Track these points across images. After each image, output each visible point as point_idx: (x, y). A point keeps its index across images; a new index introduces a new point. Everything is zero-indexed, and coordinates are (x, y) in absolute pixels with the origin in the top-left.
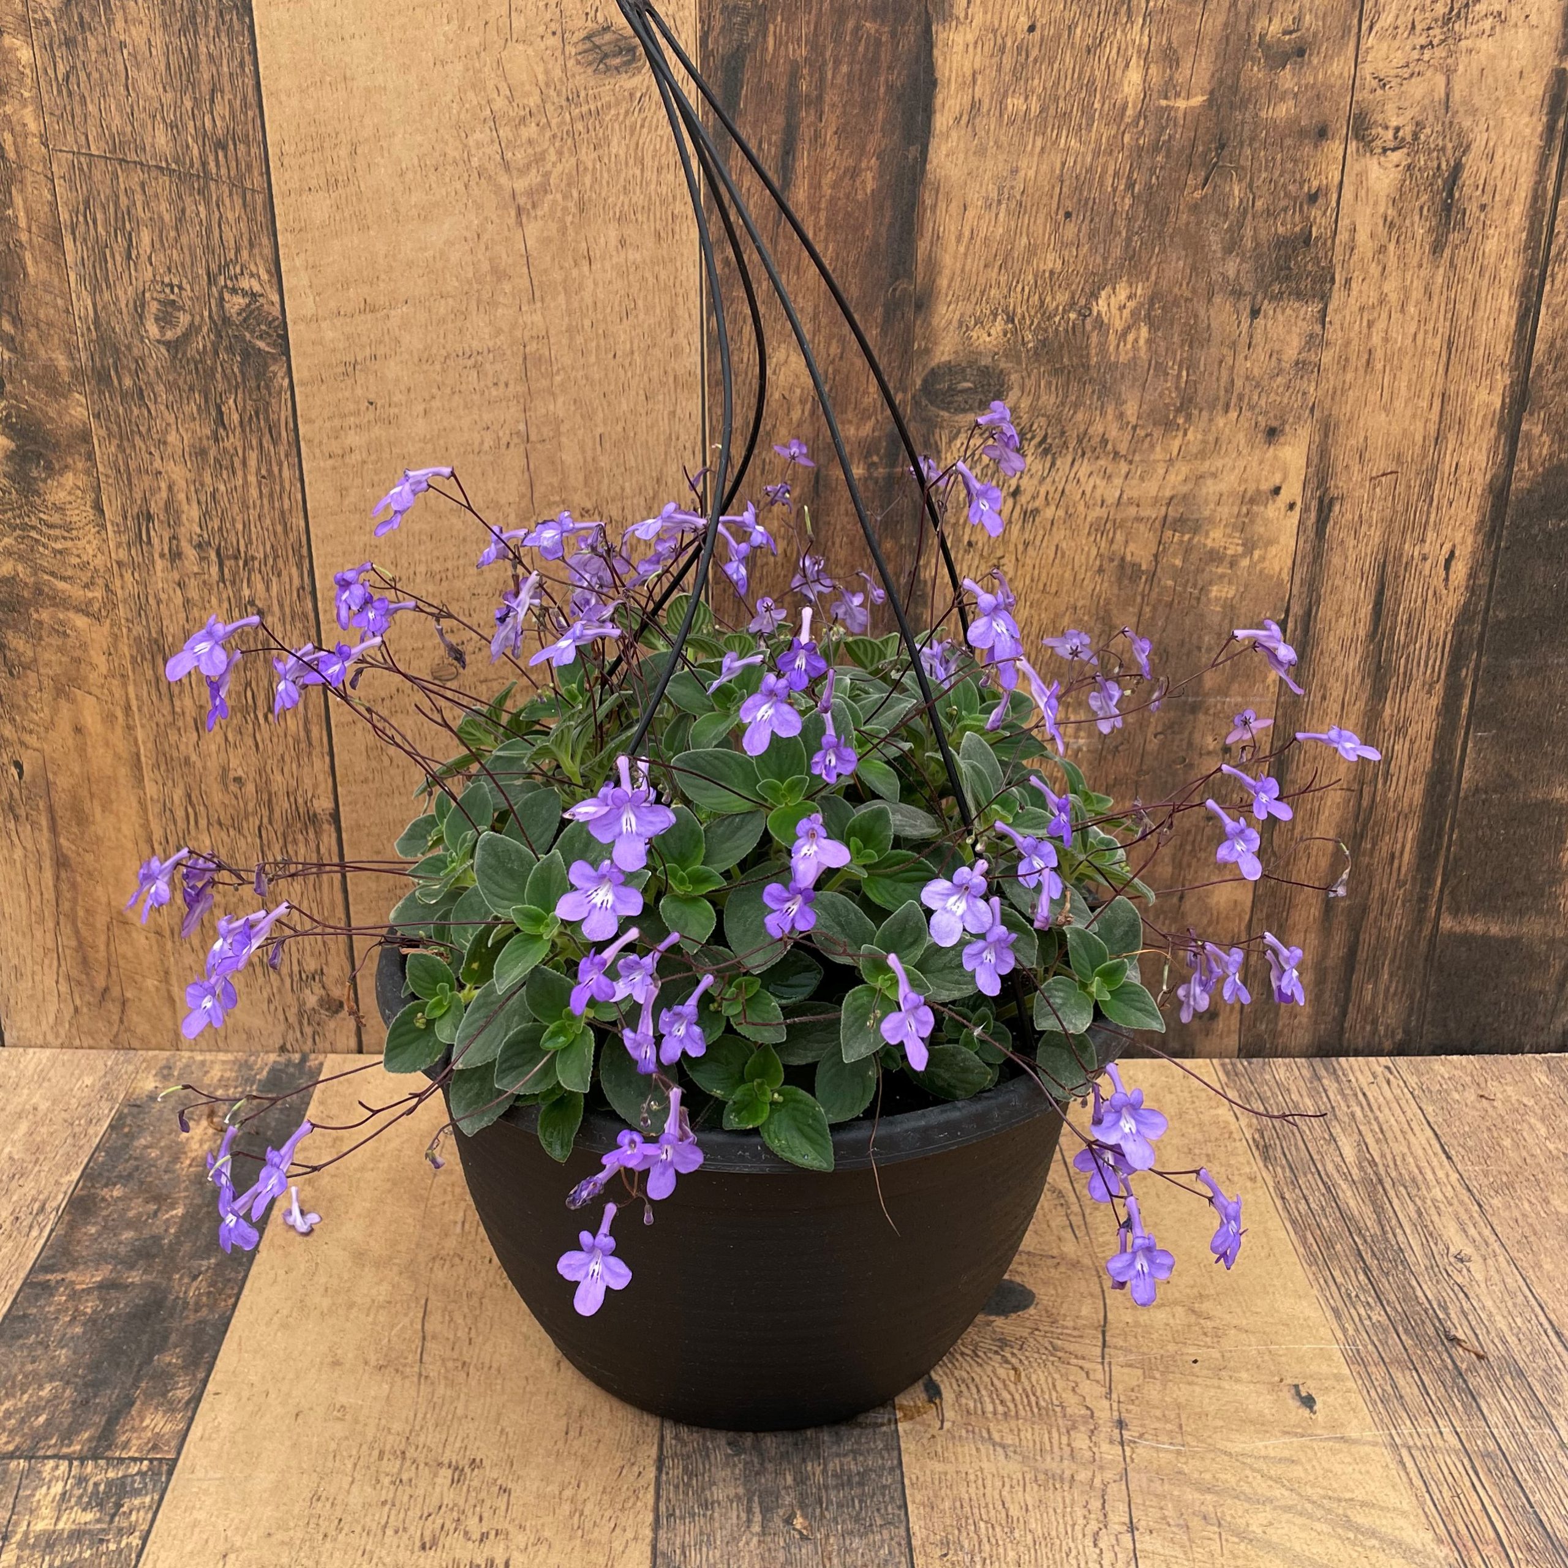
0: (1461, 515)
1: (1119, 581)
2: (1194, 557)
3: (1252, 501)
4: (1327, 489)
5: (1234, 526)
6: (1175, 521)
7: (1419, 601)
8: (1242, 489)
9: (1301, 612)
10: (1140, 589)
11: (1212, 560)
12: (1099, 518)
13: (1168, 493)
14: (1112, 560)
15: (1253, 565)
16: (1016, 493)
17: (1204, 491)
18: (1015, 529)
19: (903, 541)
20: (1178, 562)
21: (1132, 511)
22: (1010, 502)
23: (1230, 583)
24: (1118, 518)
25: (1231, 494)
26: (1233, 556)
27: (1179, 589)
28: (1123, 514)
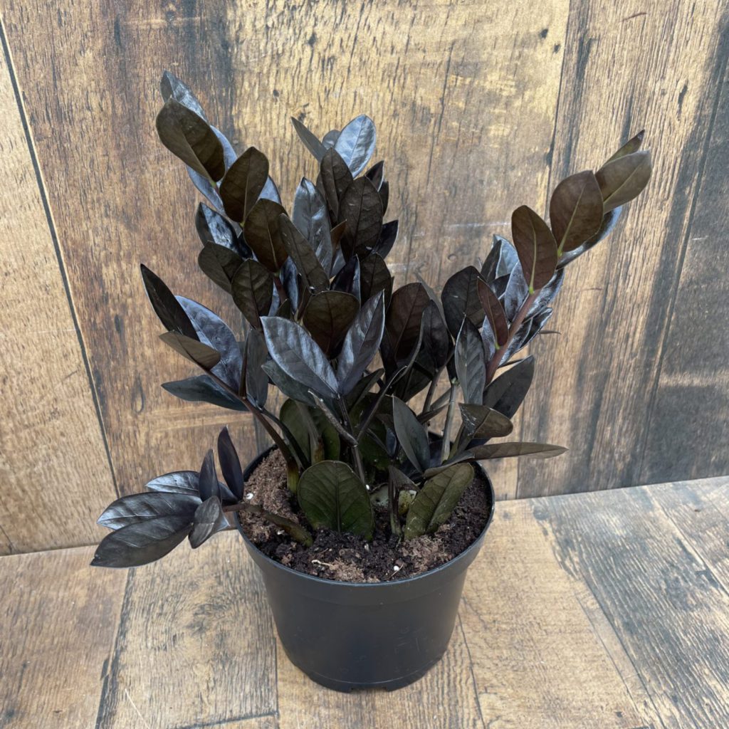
0: (695, 52)
1: (412, 124)
2: (474, 100)
3: (523, 44)
4: (586, 32)
5: (508, 69)
6: (457, 66)
8: (515, 32)
9: (564, 146)
10: (430, 131)
11: (490, 102)
13: (450, 38)
14: (404, 105)
15: (523, 106)
16: (313, 41)
17: (482, 35)
20: (461, 105)
21: (419, 57)
23: (505, 122)
24: (408, 64)
25: (505, 37)
26: (507, 97)
27: (463, 129)
28: (411, 61)
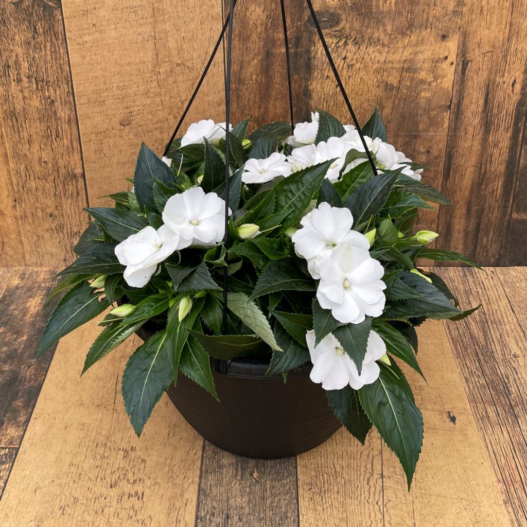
0: (518, 67)
1: (386, 90)
2: (414, 82)
3: (437, 62)
4: (465, 58)
5: (430, 70)
6: (407, 69)
7: (502, 98)
8: (433, 57)
9: (456, 102)
10: (394, 93)
11: (421, 83)
12: (377, 68)
13: (404, 59)
14: (383, 83)
15: (437, 85)
16: (345, 58)
17: (418, 58)
18: (345, 72)
19: (302, 75)
20: (408, 84)
21: (390, 65)
22: (343, 61)
23: (428, 91)
24: (385, 67)
25: (429, 59)
26: (430, 82)
27: (409, 93)
28: (387, 66)
